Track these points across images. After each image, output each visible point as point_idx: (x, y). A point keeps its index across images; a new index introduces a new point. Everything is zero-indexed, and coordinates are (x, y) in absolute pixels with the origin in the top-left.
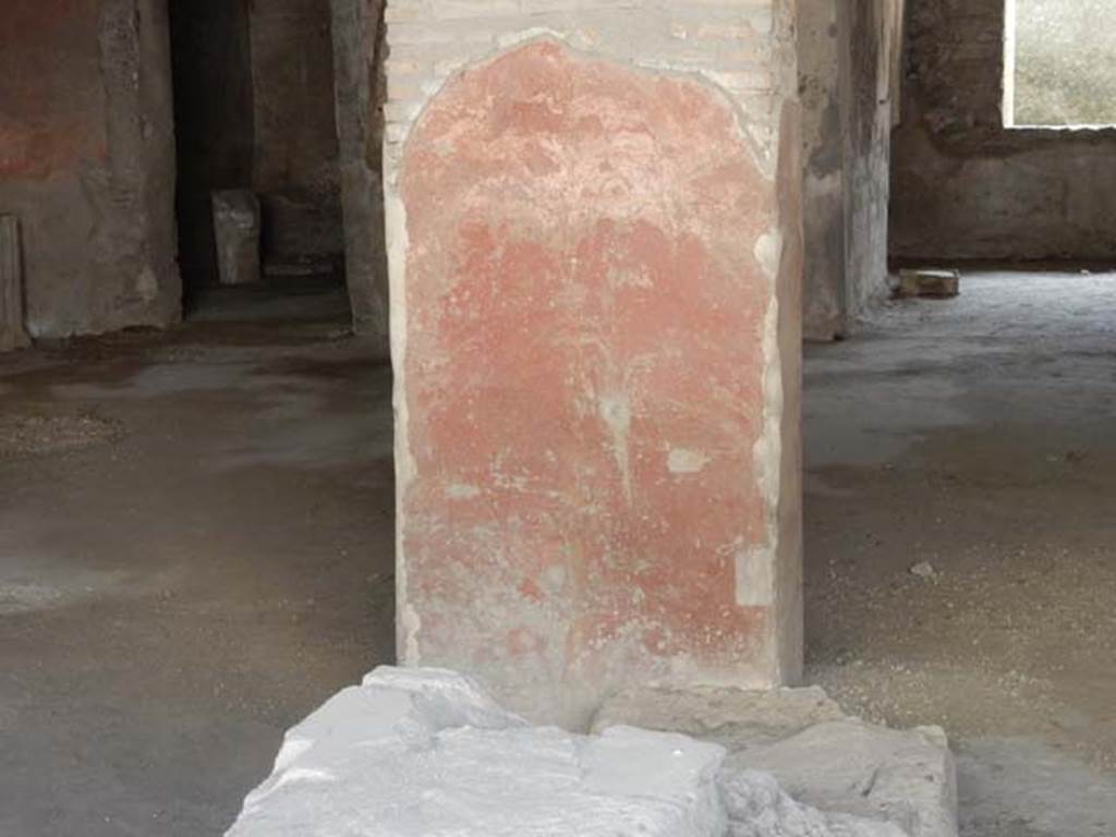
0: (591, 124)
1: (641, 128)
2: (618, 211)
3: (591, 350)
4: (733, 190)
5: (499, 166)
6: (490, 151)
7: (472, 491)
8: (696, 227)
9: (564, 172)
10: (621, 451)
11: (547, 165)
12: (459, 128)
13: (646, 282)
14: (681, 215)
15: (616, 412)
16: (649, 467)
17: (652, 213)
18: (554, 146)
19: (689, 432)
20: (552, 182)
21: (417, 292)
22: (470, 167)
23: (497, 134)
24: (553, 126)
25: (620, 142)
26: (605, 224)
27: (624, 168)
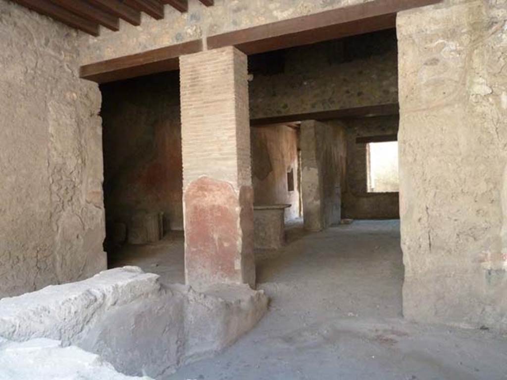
0: (211, 190)
1: (219, 190)
2: (216, 204)
3: (212, 226)
4: (232, 200)
5: (199, 196)
6: (198, 194)
7: (195, 249)
8: (227, 206)
9: (208, 197)
10: (217, 244)
11: (205, 196)
12: (192, 191)
13: (220, 215)
14: (225, 204)
15: (216, 236)
16: (221, 245)
17: (220, 203)
18: (206, 193)
19: (227, 240)
20: (206, 199)
21: (187, 217)
22: (195, 197)
23: (198, 191)
24: (206, 190)
25: (216, 192)
26: (214, 206)
27: (216, 196)
